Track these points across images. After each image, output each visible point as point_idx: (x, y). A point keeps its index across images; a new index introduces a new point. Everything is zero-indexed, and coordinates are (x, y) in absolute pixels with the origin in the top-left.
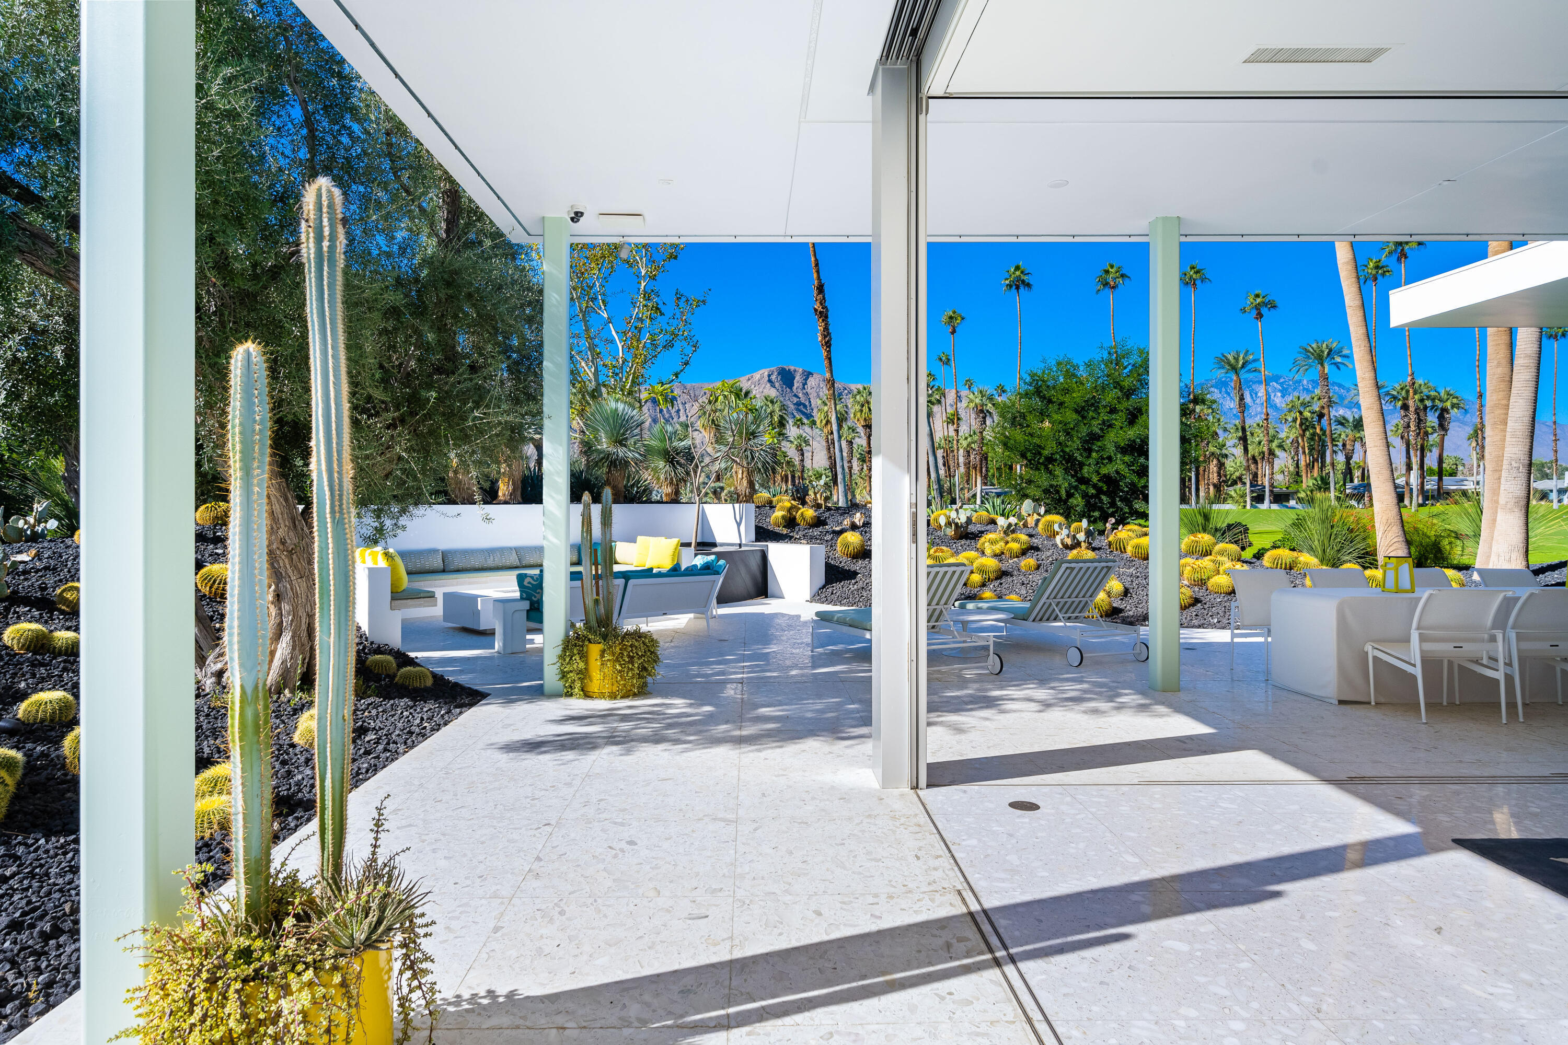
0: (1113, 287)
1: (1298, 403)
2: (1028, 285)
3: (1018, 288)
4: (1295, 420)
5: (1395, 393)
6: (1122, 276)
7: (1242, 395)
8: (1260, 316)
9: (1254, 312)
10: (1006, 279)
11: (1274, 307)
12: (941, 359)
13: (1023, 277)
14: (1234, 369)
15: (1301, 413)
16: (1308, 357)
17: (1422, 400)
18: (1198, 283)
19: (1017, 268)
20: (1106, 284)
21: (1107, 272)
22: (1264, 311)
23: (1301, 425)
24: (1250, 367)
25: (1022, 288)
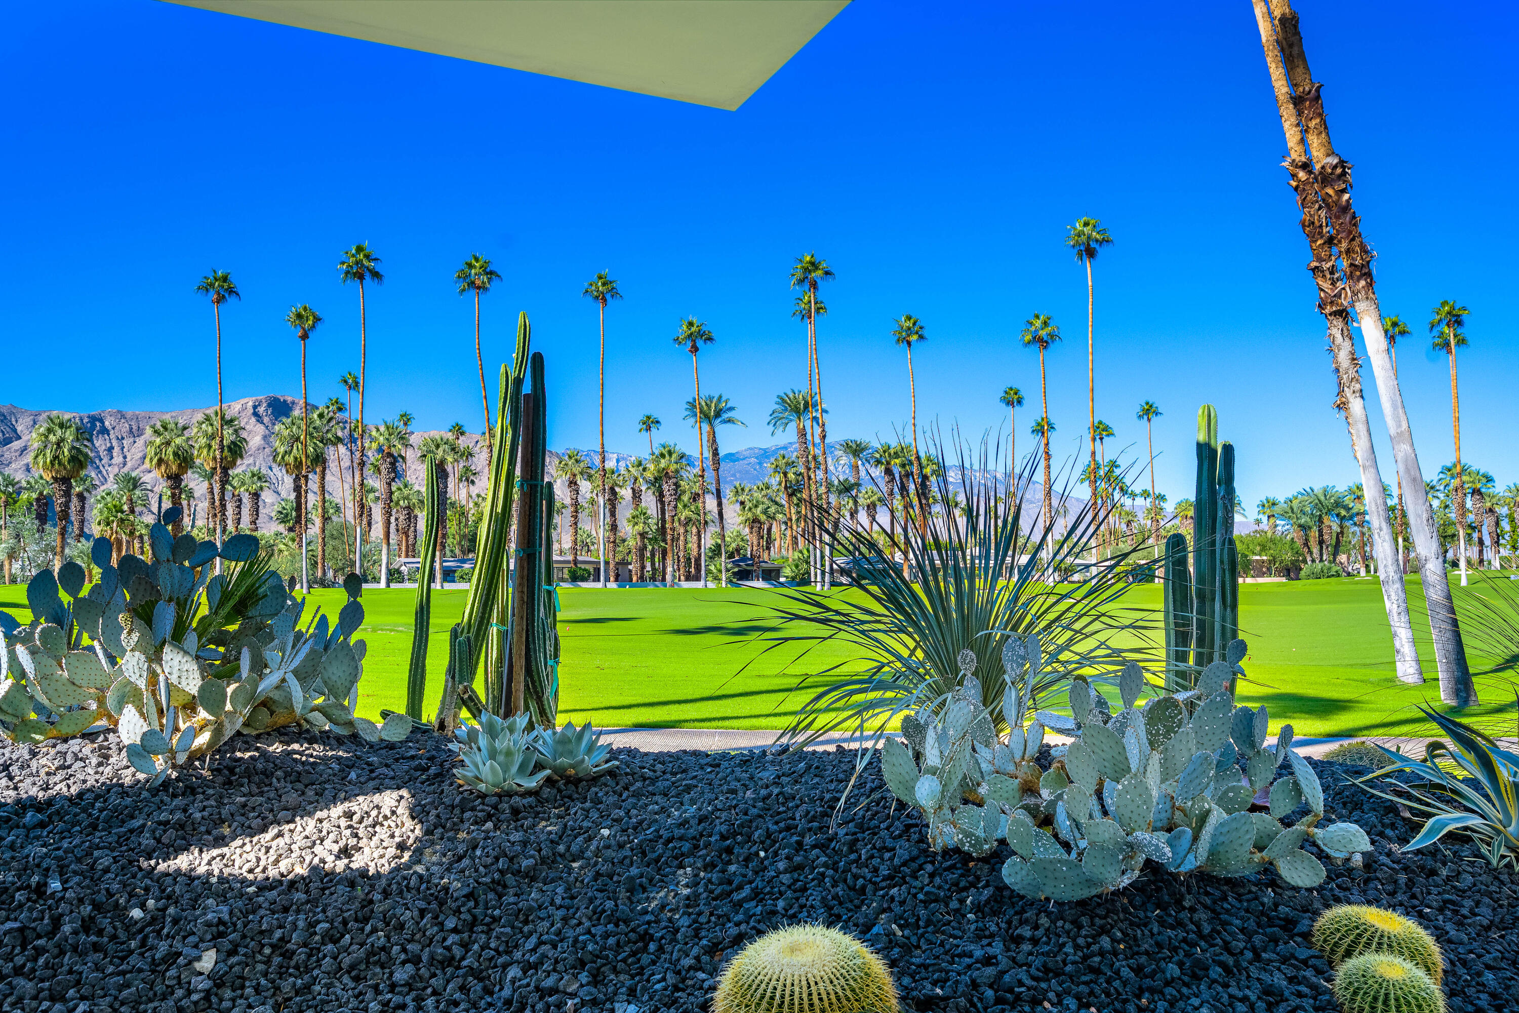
0: (479, 288)
1: (782, 462)
2: (376, 275)
3: (361, 277)
4: (780, 484)
5: (878, 456)
6: (491, 273)
7: (716, 449)
8: (695, 349)
9: (689, 344)
10: (343, 263)
11: (710, 339)
12: (346, 382)
13: (366, 263)
14: (706, 417)
15: (785, 474)
16: (786, 410)
17: (903, 466)
18: (608, 297)
19: (359, 249)
20: (472, 284)
21: (471, 266)
22: (700, 343)
23: (786, 488)
24: (725, 416)
25: (368, 277)
